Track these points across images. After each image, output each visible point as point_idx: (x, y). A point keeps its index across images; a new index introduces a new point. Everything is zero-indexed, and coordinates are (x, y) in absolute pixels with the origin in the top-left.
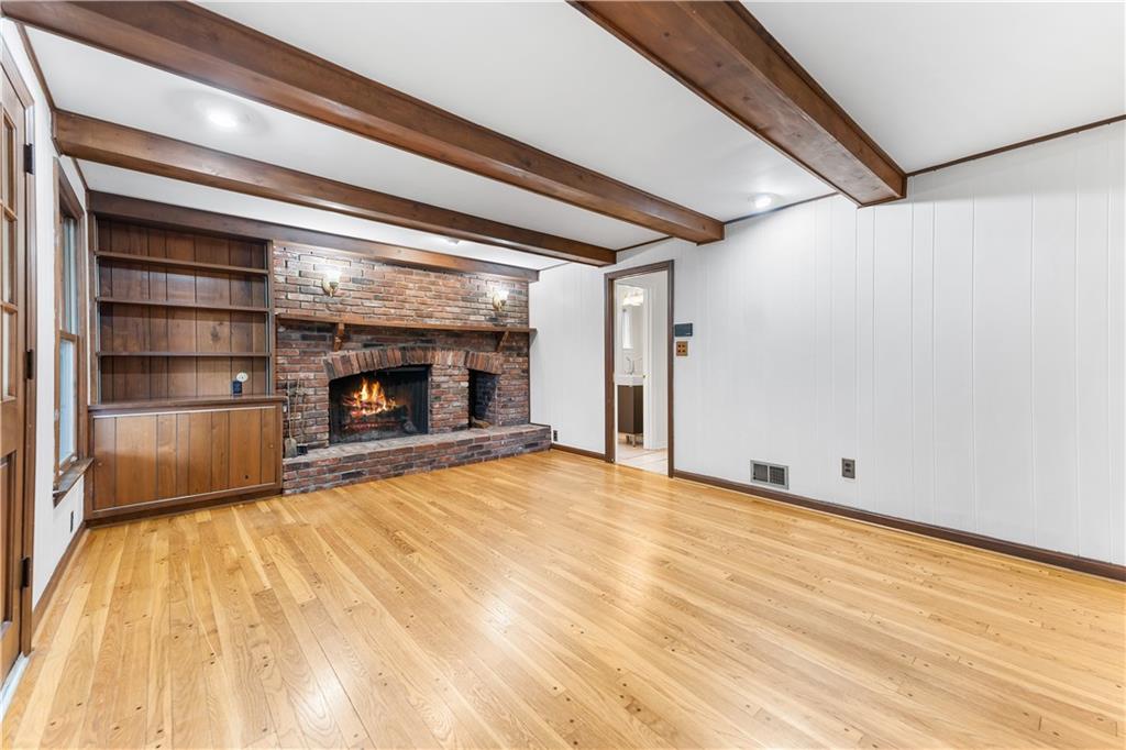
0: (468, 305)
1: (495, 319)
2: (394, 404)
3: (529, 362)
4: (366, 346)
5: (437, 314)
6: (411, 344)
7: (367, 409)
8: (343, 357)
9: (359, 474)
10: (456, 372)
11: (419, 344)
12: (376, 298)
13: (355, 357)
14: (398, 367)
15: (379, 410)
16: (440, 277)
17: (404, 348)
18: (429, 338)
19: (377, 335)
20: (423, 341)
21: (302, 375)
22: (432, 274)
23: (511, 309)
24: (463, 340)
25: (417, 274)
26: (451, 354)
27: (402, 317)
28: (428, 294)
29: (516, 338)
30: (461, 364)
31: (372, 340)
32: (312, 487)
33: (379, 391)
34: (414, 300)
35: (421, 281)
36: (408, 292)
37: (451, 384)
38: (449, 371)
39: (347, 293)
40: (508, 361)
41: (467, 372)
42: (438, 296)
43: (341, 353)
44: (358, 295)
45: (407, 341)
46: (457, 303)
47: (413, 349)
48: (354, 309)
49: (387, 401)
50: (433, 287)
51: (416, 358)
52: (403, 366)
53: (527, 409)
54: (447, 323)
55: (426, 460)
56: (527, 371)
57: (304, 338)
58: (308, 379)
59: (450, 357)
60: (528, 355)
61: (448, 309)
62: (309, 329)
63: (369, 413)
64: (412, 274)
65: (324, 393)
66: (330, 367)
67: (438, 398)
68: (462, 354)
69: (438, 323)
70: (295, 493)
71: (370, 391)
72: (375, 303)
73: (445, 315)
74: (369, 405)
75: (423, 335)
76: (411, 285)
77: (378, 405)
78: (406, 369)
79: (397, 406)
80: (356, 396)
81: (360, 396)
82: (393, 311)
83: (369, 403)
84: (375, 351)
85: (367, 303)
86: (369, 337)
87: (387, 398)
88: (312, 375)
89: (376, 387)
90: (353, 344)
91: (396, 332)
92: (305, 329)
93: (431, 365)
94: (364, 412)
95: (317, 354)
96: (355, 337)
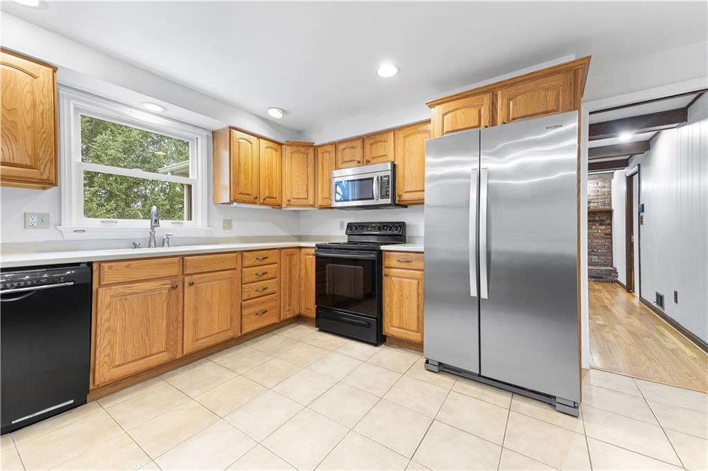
3: (611, 229)
23: (595, 197)
40: (592, 228)
53: (610, 258)
56: (610, 234)
60: (610, 224)
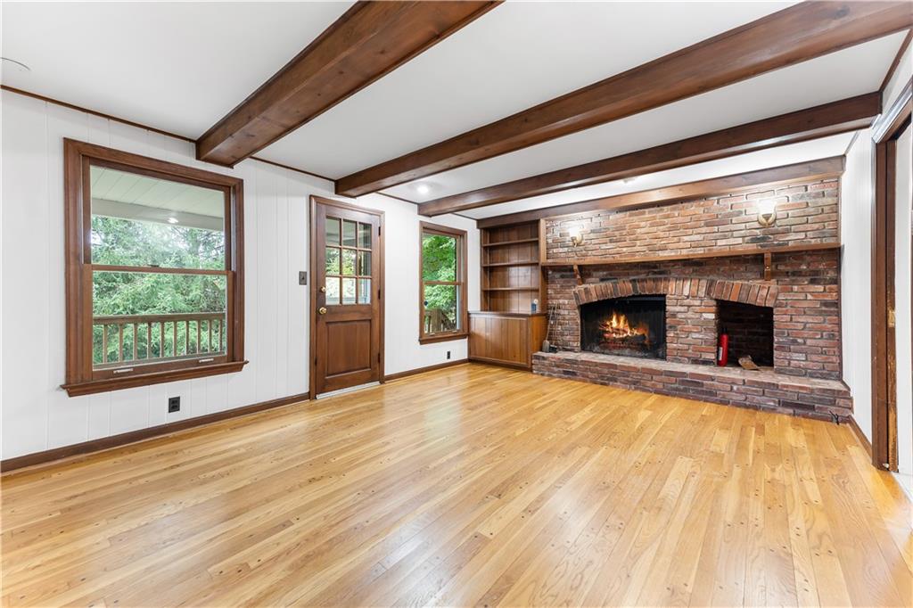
0: (716, 229)
1: (763, 239)
2: (635, 332)
4: (602, 280)
5: (671, 246)
6: (643, 276)
7: (616, 333)
8: (585, 289)
9: (574, 374)
10: (698, 303)
11: (651, 276)
12: (611, 241)
13: (594, 289)
14: (629, 297)
15: (625, 335)
16: (674, 209)
17: (634, 280)
18: (663, 269)
19: (611, 270)
20: (655, 273)
21: (561, 301)
22: (665, 208)
23: (799, 220)
24: (707, 268)
25: (649, 212)
26: (688, 283)
27: (633, 254)
28: (661, 227)
29: (808, 258)
30: (702, 293)
31: (606, 275)
32: (547, 373)
33: (625, 321)
34: (646, 236)
35: (654, 218)
36: (639, 230)
37: (690, 314)
38: (686, 302)
39: (589, 242)
40: (790, 290)
41: (715, 303)
42: (674, 227)
43: (584, 286)
44: (597, 241)
45: (638, 274)
46: (699, 230)
47: (643, 280)
48: (594, 252)
49: (631, 329)
50: (666, 221)
51: (647, 288)
52: (633, 296)
54: (684, 253)
55: (630, 379)
56: (837, 304)
57: (562, 277)
58: (564, 304)
59: (687, 288)
60: (836, 281)
61: (686, 238)
62: (566, 271)
63: (618, 336)
64: (644, 213)
65: (576, 314)
66: (577, 296)
67: (673, 327)
68: (704, 283)
69: (673, 254)
70: (537, 374)
71: (618, 321)
72: (610, 246)
73: (681, 245)
74: (617, 331)
75: (656, 267)
76: (643, 224)
77: (625, 331)
78: (639, 299)
79: (638, 334)
80: (608, 323)
81: (611, 324)
82: (625, 249)
83: (618, 330)
84: (609, 284)
85: (604, 247)
86: (605, 273)
87: (631, 327)
88: (566, 302)
89: (622, 319)
90: (593, 279)
91: (628, 267)
92: (563, 271)
93: (664, 296)
94: (614, 335)
95: (569, 287)
96: (594, 274)
